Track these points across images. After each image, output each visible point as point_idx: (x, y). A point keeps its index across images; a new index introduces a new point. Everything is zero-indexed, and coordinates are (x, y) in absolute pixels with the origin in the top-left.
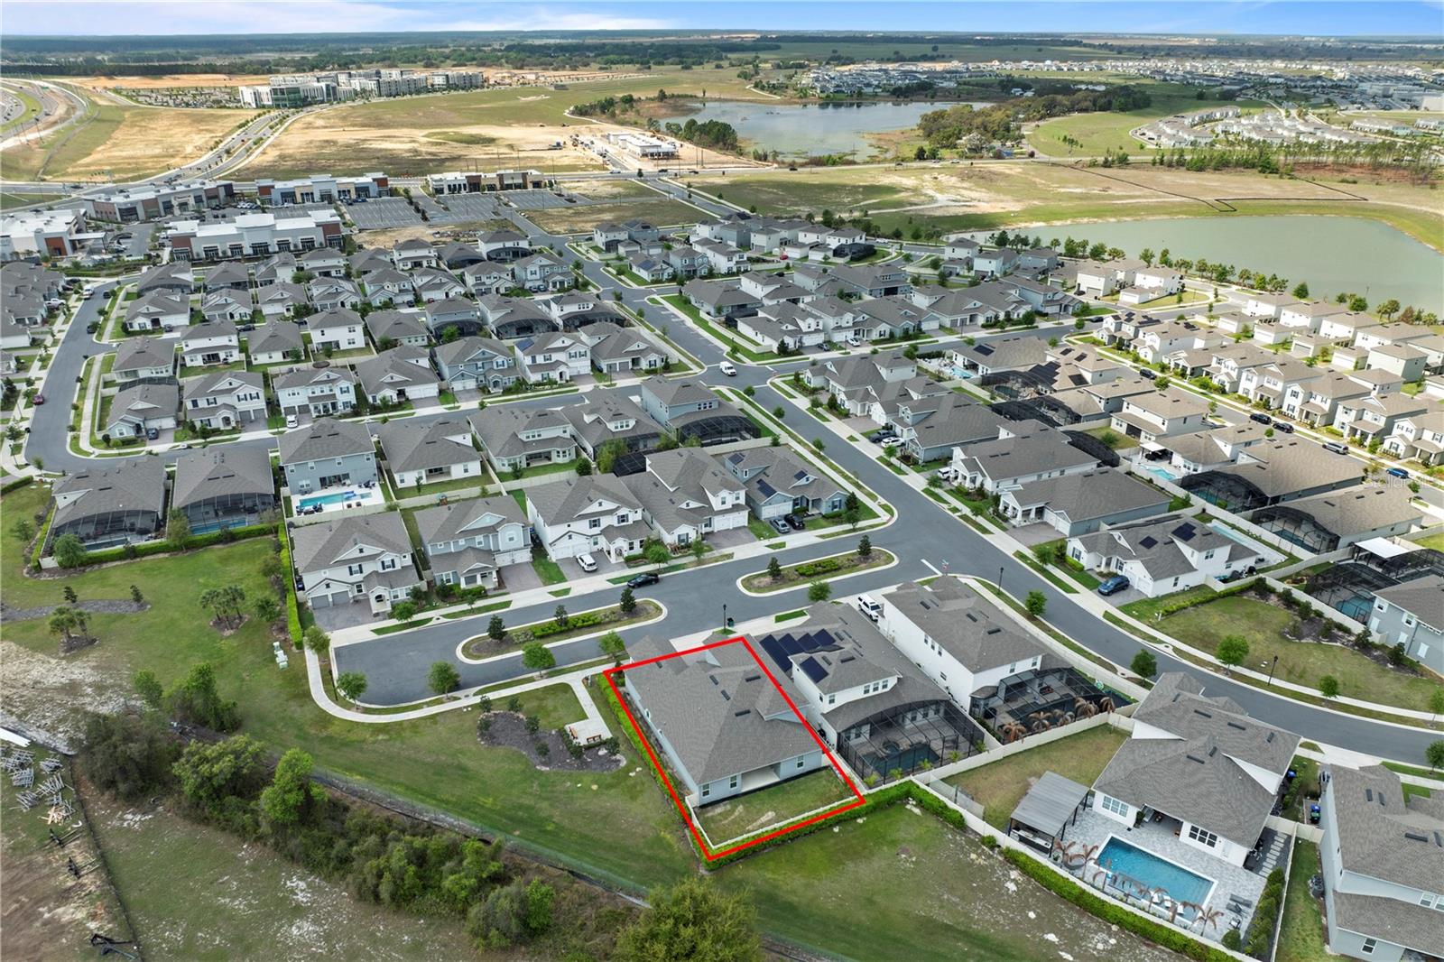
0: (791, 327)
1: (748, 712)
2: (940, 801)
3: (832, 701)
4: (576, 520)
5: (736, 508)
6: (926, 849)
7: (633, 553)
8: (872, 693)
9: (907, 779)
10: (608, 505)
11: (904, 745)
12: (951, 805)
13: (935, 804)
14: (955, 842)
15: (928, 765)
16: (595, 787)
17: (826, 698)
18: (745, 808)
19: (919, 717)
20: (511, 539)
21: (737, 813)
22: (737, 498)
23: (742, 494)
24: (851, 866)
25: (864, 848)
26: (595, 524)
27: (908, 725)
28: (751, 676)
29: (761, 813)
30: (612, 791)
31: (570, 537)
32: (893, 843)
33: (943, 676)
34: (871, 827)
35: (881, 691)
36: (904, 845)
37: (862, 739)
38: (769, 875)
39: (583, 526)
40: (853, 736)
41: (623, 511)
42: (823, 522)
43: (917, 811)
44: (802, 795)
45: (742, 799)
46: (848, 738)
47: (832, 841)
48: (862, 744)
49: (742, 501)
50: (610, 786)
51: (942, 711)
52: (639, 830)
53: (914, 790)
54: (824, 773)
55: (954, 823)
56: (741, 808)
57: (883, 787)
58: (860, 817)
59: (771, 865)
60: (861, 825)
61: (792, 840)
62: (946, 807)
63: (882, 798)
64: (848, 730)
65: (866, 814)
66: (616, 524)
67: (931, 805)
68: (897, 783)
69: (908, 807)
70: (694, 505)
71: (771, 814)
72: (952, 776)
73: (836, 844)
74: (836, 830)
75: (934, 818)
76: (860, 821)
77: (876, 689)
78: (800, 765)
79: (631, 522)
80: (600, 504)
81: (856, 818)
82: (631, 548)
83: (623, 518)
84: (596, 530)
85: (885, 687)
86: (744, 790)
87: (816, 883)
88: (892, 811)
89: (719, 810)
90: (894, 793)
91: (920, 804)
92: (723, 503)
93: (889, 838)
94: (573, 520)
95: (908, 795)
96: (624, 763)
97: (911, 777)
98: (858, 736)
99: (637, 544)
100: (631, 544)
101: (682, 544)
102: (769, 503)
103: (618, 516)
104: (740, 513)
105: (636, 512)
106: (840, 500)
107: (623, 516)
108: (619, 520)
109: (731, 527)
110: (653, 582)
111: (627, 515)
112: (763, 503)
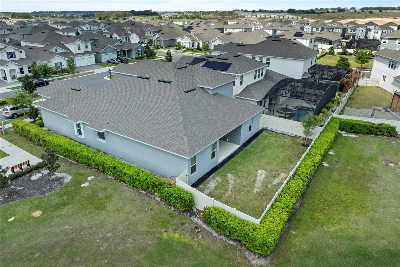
1: (195, 89)
3: (241, 83)
5: (87, 53)
8: (257, 79)
16: (37, 214)
21: (232, 182)
22: (87, 47)
23: (89, 45)
30: (66, 210)
35: (260, 78)
41: (11, 49)
42: (136, 60)
45: (225, 168)
49: (90, 49)
50: (60, 206)
52: (130, 244)
56: (231, 176)
60: (336, 156)
66: (6, 59)
70: (60, 50)
74: (326, 165)
76: (331, 153)
78: (250, 128)
79: (17, 58)
82: (22, 73)
83: (11, 55)
85: (262, 75)
86: (220, 160)
92: (79, 49)
96: (68, 178)
99: (26, 69)
100: (21, 69)
101: (59, 70)
102: (105, 52)
103: (7, 53)
104: (90, 56)
105: (21, 52)
106: (141, 50)
107: (11, 53)
108: (8, 56)
109: (86, 65)
110: (45, 84)
111: (14, 52)
112: (101, 52)
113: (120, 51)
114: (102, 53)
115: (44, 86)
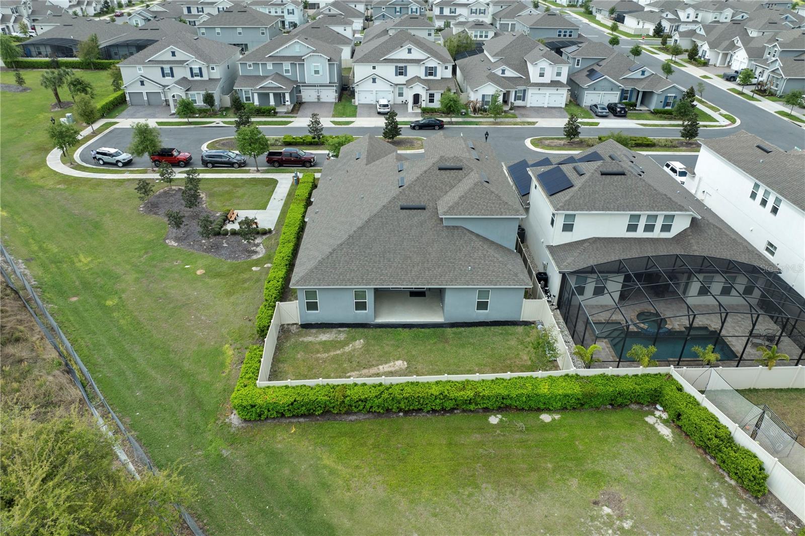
0: (671, 16)
1: (424, 209)
2: (718, 425)
3: (568, 228)
4: (381, 62)
5: (555, 84)
6: (660, 512)
7: (431, 105)
8: (640, 233)
9: (662, 370)
10: (417, 54)
11: (677, 322)
12: (742, 438)
13: (708, 428)
14: (733, 518)
15: (712, 357)
17: (560, 222)
18: (367, 344)
19: (716, 287)
20: (317, 72)
21: (348, 349)
22: (559, 74)
23: (565, 71)
24: (489, 493)
25: (533, 469)
26: (401, 72)
27: (693, 297)
28: (448, 164)
29: (385, 358)
30: (214, 281)
31: (374, 81)
32: (596, 478)
33: (771, 248)
34: (564, 434)
35: (657, 233)
36: (616, 488)
37: (605, 300)
38: (328, 461)
39: (387, 71)
40: (590, 288)
41: (432, 63)
42: (650, 116)
43: (665, 431)
44: (468, 351)
45: (370, 332)
46: (581, 291)
47: (477, 437)
48: (605, 308)
49: (564, 79)
50: (218, 275)
51: (757, 293)
52: (202, 334)
53: (669, 392)
54: (520, 329)
55: (740, 478)
56: (359, 343)
57: (611, 371)
58: (548, 410)
59: (345, 443)
60: (544, 426)
61: (407, 413)
62: (729, 440)
63: (600, 389)
64: (582, 273)
65: (564, 409)
66: (423, 77)
67: (699, 429)
68: (640, 370)
69: (650, 420)
70: (510, 73)
71: (400, 364)
72: (756, 390)
73: (481, 444)
74: (494, 420)
75: (698, 455)
76: (546, 418)
77: (649, 228)
78: (482, 306)
79: (438, 77)
80: (410, 51)
81: (539, 410)
82: (431, 101)
83: (431, 71)
84: (402, 79)
85: (666, 228)
86: (380, 320)
87: (404, 504)
88: (615, 418)
89: (325, 336)
90: (628, 386)
91: (676, 419)
92: (542, 75)
93: (589, 466)
94: (378, 61)
95: (654, 398)
96: (258, 256)
97: (672, 370)
98: (599, 291)
99: (437, 97)
100: (432, 95)
101: (485, 106)
102: (593, 88)
103: (426, 67)
104: (559, 92)
105: (446, 68)
106: (675, 97)
107: (431, 68)
108: (426, 72)
109: (546, 106)
110: (437, 128)
111: (436, 67)
112: (585, 86)
113: (632, 91)
114: (586, 89)
115: (434, 129)
